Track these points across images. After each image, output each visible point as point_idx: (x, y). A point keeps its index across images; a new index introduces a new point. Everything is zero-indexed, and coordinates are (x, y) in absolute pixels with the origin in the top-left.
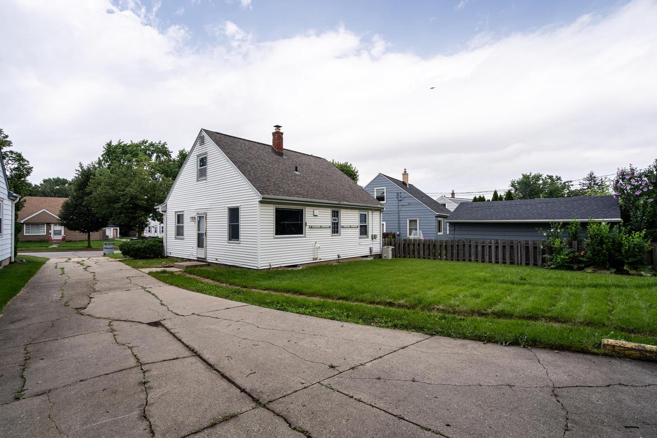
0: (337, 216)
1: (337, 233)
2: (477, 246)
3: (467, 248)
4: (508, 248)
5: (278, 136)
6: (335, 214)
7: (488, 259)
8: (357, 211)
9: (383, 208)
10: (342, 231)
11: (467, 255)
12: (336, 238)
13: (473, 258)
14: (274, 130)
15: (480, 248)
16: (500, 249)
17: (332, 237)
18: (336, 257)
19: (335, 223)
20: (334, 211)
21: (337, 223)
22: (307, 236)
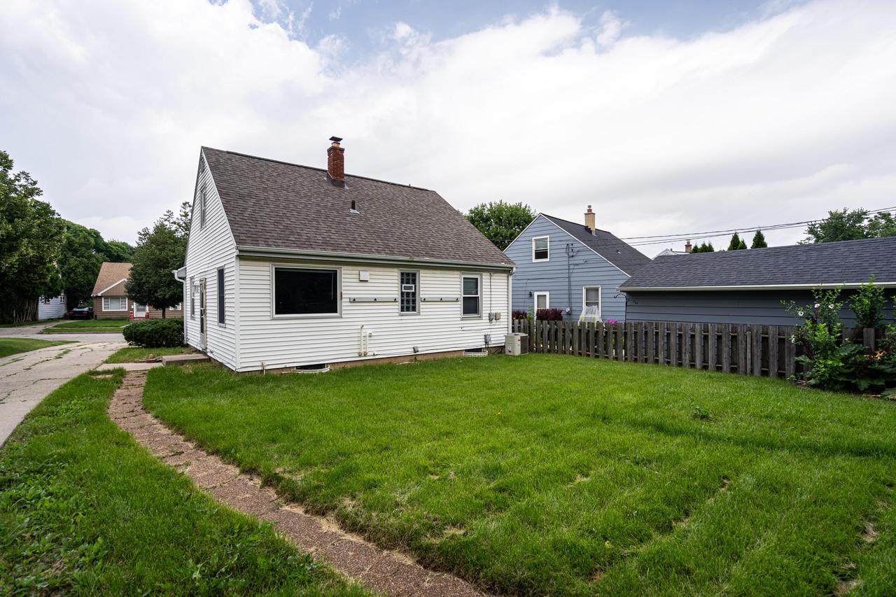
0: (414, 282)
1: (414, 309)
2: (668, 335)
3: (651, 337)
4: (726, 341)
5: (336, 155)
6: (409, 279)
7: (688, 362)
8: (458, 273)
9: (512, 268)
10: (422, 307)
11: (651, 352)
12: (410, 318)
13: (661, 358)
14: (330, 144)
15: (673, 339)
16: (712, 342)
17: (400, 318)
18: (410, 352)
19: (408, 294)
20: (408, 274)
21: (414, 294)
22: (343, 316)
